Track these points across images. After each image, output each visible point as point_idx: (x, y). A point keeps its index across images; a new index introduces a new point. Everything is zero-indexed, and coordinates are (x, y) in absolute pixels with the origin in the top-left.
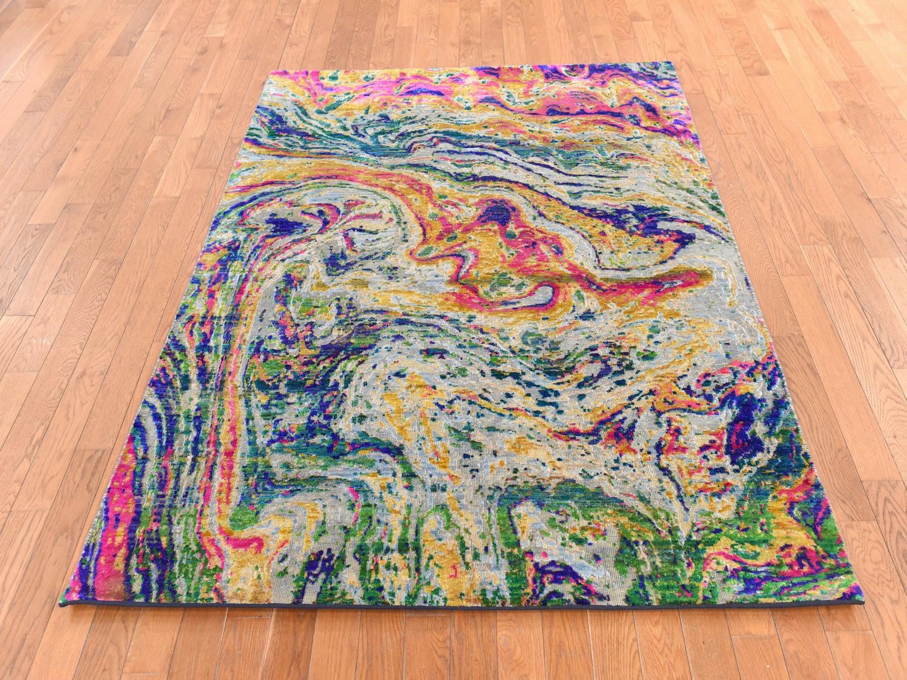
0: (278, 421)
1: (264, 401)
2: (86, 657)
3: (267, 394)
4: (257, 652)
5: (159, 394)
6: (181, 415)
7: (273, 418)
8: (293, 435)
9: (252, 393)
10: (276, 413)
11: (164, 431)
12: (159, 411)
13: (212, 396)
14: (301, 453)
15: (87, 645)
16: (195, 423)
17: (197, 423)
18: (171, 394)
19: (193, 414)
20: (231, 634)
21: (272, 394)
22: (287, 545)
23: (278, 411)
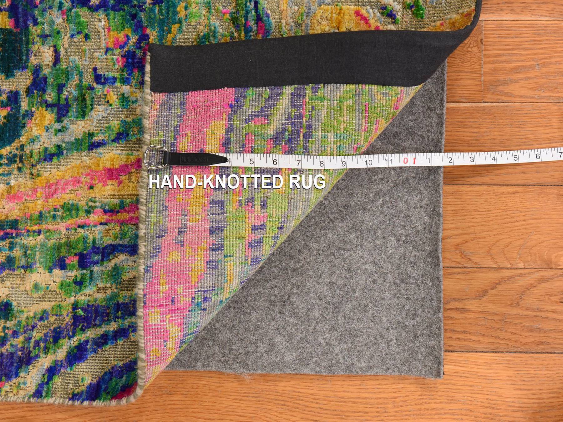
0: (98, 78)
1: (49, 117)
2: (541, 343)
3: (29, 114)
4: (539, 35)
5: (19, 367)
6: (72, 299)
7: (91, 88)
8: (133, 39)
9: (27, 149)
10: (80, 87)
11: (113, 326)
12: (61, 354)
13: (29, 241)
14: (176, 13)
15: (522, 348)
16: (96, 263)
17: (97, 258)
18: (21, 339)
19: (74, 273)
20: (510, 89)
21: (31, 104)
22: (363, 12)
23: (75, 80)
